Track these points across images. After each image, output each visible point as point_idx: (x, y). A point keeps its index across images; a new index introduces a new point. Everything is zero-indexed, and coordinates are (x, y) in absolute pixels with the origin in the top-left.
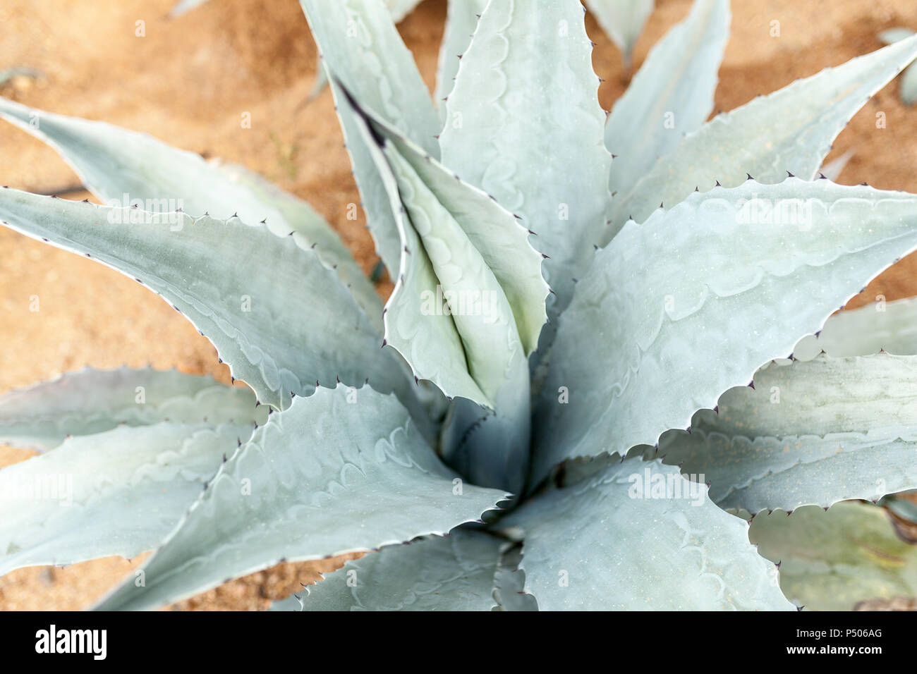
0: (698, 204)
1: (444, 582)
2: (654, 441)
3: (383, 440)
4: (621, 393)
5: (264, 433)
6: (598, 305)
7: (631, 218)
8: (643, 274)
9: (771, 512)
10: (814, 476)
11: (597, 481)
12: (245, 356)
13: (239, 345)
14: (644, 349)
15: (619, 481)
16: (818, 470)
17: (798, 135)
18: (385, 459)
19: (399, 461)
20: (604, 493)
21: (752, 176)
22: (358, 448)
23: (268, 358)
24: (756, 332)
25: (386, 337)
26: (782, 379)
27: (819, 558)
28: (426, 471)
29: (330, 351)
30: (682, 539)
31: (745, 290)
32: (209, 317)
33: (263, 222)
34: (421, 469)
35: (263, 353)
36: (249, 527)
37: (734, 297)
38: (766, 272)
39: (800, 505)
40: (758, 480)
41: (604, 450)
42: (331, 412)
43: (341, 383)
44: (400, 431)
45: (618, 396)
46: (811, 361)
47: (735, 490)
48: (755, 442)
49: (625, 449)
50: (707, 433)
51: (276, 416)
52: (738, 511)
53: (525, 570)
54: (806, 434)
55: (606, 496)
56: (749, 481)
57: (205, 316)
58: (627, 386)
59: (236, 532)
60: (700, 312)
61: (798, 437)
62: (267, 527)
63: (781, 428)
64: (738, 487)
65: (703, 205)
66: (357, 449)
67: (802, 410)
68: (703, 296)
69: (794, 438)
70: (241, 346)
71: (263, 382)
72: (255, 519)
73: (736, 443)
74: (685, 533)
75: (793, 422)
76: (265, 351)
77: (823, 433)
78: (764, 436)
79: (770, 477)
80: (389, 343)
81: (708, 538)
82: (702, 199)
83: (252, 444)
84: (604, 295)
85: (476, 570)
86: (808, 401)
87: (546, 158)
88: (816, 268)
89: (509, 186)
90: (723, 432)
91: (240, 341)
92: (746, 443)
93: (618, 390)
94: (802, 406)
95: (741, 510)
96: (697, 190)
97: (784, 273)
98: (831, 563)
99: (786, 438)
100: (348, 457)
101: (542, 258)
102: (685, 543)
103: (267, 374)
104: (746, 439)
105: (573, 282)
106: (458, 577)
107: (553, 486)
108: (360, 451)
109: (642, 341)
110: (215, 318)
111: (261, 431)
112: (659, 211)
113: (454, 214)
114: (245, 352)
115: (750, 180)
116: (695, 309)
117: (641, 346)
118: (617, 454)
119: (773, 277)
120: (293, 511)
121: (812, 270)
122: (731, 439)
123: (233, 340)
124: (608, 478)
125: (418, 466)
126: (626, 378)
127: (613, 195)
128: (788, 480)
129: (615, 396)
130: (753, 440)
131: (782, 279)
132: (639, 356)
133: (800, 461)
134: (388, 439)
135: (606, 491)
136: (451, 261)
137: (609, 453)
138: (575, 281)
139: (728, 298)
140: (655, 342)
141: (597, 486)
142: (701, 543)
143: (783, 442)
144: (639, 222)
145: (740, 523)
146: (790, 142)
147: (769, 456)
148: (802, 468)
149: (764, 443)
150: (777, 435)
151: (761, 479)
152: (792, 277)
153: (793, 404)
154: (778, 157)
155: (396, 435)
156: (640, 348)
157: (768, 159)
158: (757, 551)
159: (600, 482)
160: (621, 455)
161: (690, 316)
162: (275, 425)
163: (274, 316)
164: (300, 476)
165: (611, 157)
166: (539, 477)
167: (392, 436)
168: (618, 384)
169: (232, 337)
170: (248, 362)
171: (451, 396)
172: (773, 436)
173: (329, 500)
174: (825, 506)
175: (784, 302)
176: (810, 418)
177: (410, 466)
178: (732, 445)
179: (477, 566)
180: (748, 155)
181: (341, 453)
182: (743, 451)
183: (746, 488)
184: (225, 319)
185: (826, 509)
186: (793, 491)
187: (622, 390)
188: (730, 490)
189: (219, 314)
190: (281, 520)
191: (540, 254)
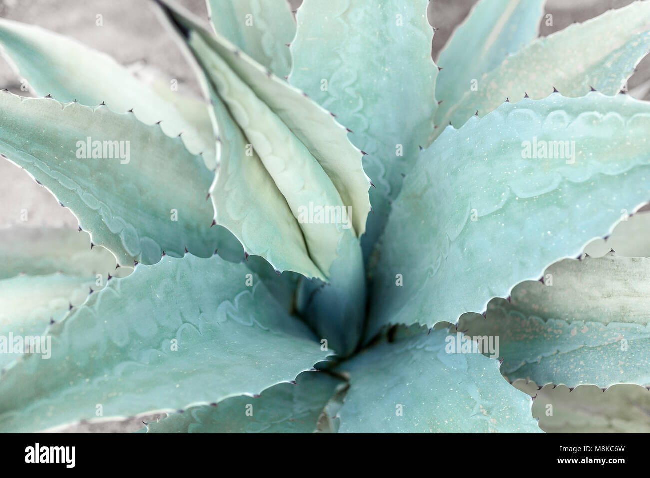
0: (508, 113)
1: (273, 423)
2: (456, 321)
3: (227, 303)
4: (434, 275)
5: (100, 296)
6: (421, 197)
7: (450, 124)
8: (455, 173)
9: (555, 387)
10: (596, 360)
11: (412, 345)
12: (106, 226)
13: (101, 217)
14: (452, 239)
15: (427, 349)
16: (600, 355)
17: (607, 58)
18: (226, 318)
19: (241, 321)
20: (415, 358)
21: (557, 90)
22: (200, 309)
23: (130, 227)
24: (549, 233)
25: (216, 217)
26: (575, 271)
27: (599, 413)
28: (266, 329)
29: (194, 224)
30: (473, 408)
31: (543, 193)
32: (73, 191)
33: (131, 111)
34: (262, 327)
35: (126, 224)
36: (72, 383)
37: (532, 199)
38: (564, 178)
39: (581, 383)
40: (547, 358)
41: (416, 321)
42: (174, 278)
43: (189, 254)
44: (247, 295)
45: (432, 276)
46: (602, 258)
47: (527, 364)
48: (547, 323)
49: (432, 324)
50: (508, 311)
51: (115, 282)
52: (528, 382)
53: (341, 419)
54: (592, 320)
55: (415, 361)
56: (540, 357)
57: (70, 190)
58: (439, 270)
59: (57, 387)
60: (501, 211)
61: (585, 323)
62: (90, 383)
63: (571, 313)
64: (530, 362)
65: (511, 114)
66: (199, 311)
67: (590, 300)
68: (505, 196)
69: (581, 323)
70: (104, 217)
71: (122, 248)
72: (80, 375)
73: (532, 322)
74: (476, 403)
75: (582, 310)
76: (128, 221)
77: (607, 322)
78: (556, 319)
79: (557, 355)
80: (218, 223)
81: (495, 409)
82: (512, 109)
83: (86, 307)
84: (426, 190)
85: (304, 413)
86: (596, 293)
87: (383, 68)
88: (609, 177)
89: (350, 91)
90: (522, 312)
91: (102, 213)
92: (540, 323)
93: (432, 271)
94: (590, 297)
95: (530, 381)
96: (508, 101)
97: (581, 180)
98: (609, 418)
99: (575, 323)
100: (187, 317)
101: (362, 155)
102: (475, 412)
103: (127, 242)
104: (542, 321)
105: (402, 177)
106: (286, 419)
107: (384, 341)
108: (201, 312)
109: (452, 232)
110: (80, 192)
111: (97, 295)
112: (474, 118)
113: (274, 110)
114: (107, 223)
115: (556, 94)
116: (497, 207)
117: (450, 236)
118: (426, 326)
119: (569, 182)
120: (120, 369)
121: (604, 179)
122: (528, 318)
123: (96, 211)
124: (421, 344)
125: (260, 325)
126: (438, 263)
127: (439, 103)
128: (572, 361)
129: (430, 276)
130: (546, 321)
131: (578, 185)
132: (448, 245)
133: (585, 344)
134: (232, 301)
135: (417, 356)
136: (272, 153)
137: (420, 324)
138: (404, 176)
139: (528, 199)
140: (461, 233)
141: (412, 349)
142: (489, 413)
143: (571, 326)
144: (457, 127)
145: (525, 398)
146: (600, 65)
147: (558, 336)
148: (586, 350)
149: (555, 325)
150: (567, 320)
151: (549, 357)
152: (586, 184)
153: (582, 294)
154: (587, 77)
155: (241, 298)
156: (449, 239)
157: (579, 79)
158: (538, 425)
159: (414, 346)
160: (429, 328)
161: (493, 214)
162: (112, 290)
163: (141, 192)
164: (134, 335)
165: (438, 69)
166: (371, 334)
167: (236, 300)
168: (433, 267)
169: (95, 209)
170: (109, 231)
171: (280, 271)
172: (564, 320)
173: (159, 357)
174: (604, 388)
175: (578, 206)
176: (597, 308)
177: (251, 324)
178: (529, 322)
179: (307, 409)
180: (562, 74)
181: (181, 314)
182: (538, 330)
183: (536, 363)
184: (92, 193)
185: (604, 390)
186: (576, 371)
187: (435, 271)
188: (523, 364)
189: (85, 189)
190: (106, 376)
191: (359, 151)
